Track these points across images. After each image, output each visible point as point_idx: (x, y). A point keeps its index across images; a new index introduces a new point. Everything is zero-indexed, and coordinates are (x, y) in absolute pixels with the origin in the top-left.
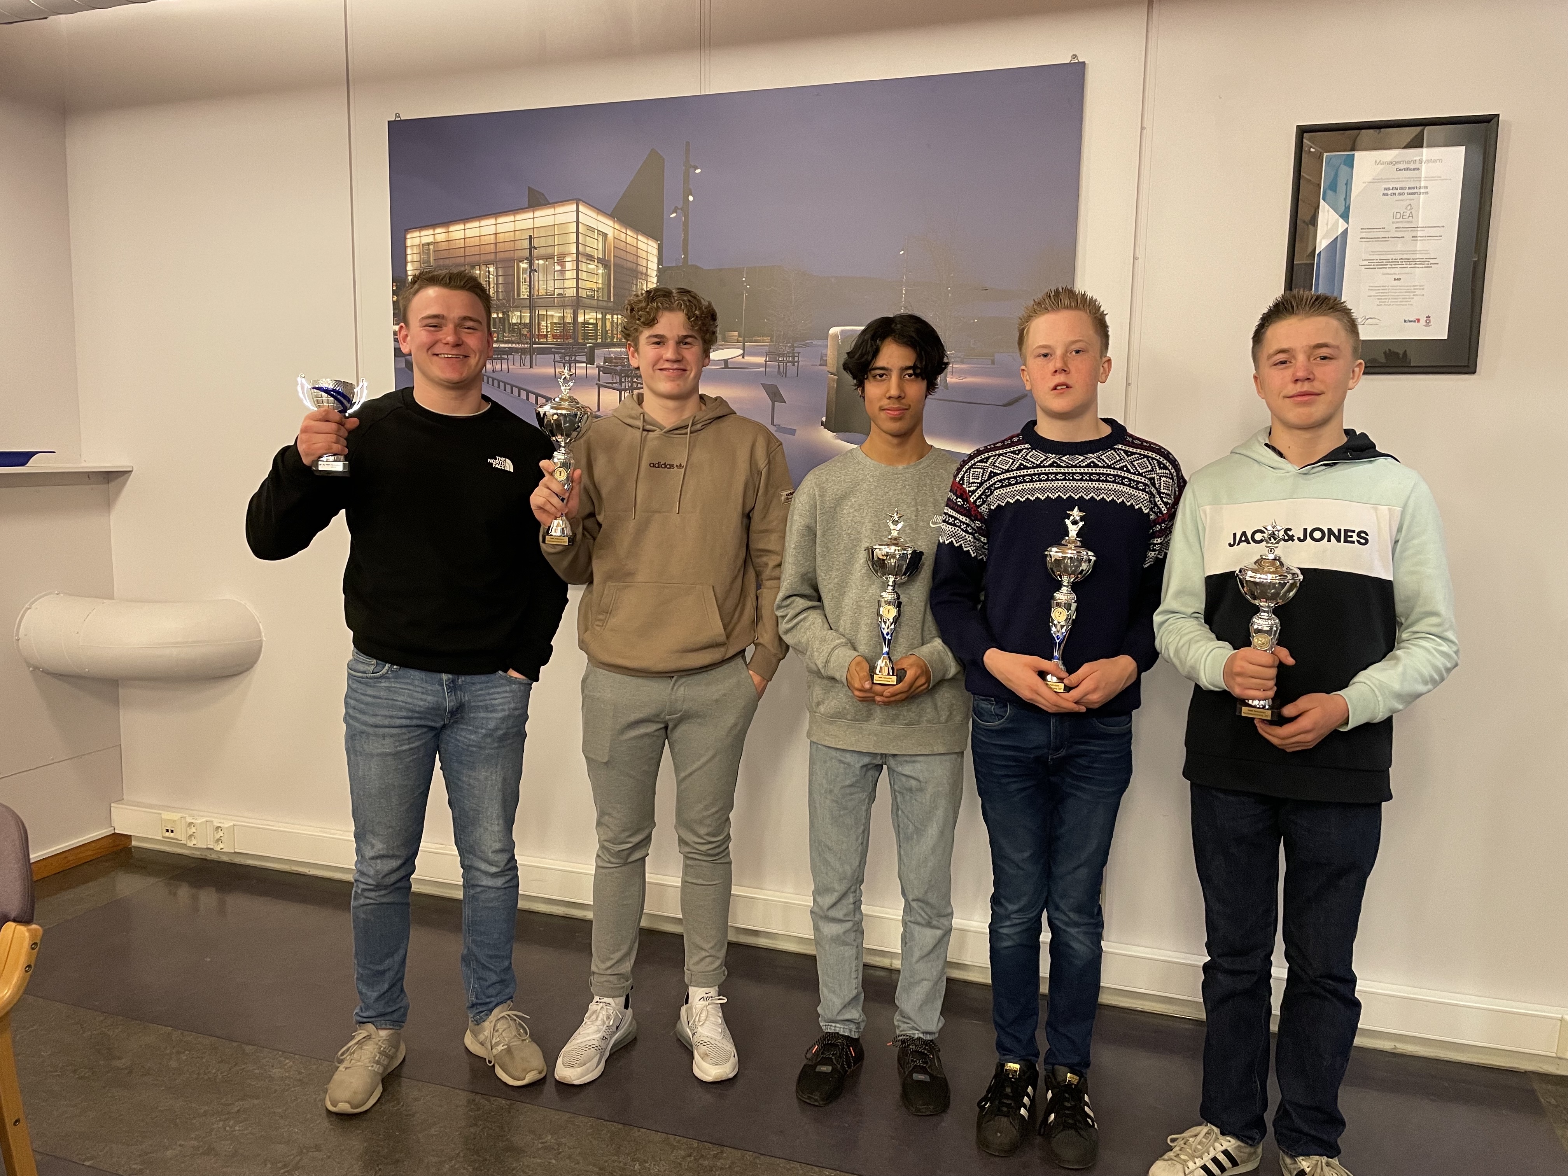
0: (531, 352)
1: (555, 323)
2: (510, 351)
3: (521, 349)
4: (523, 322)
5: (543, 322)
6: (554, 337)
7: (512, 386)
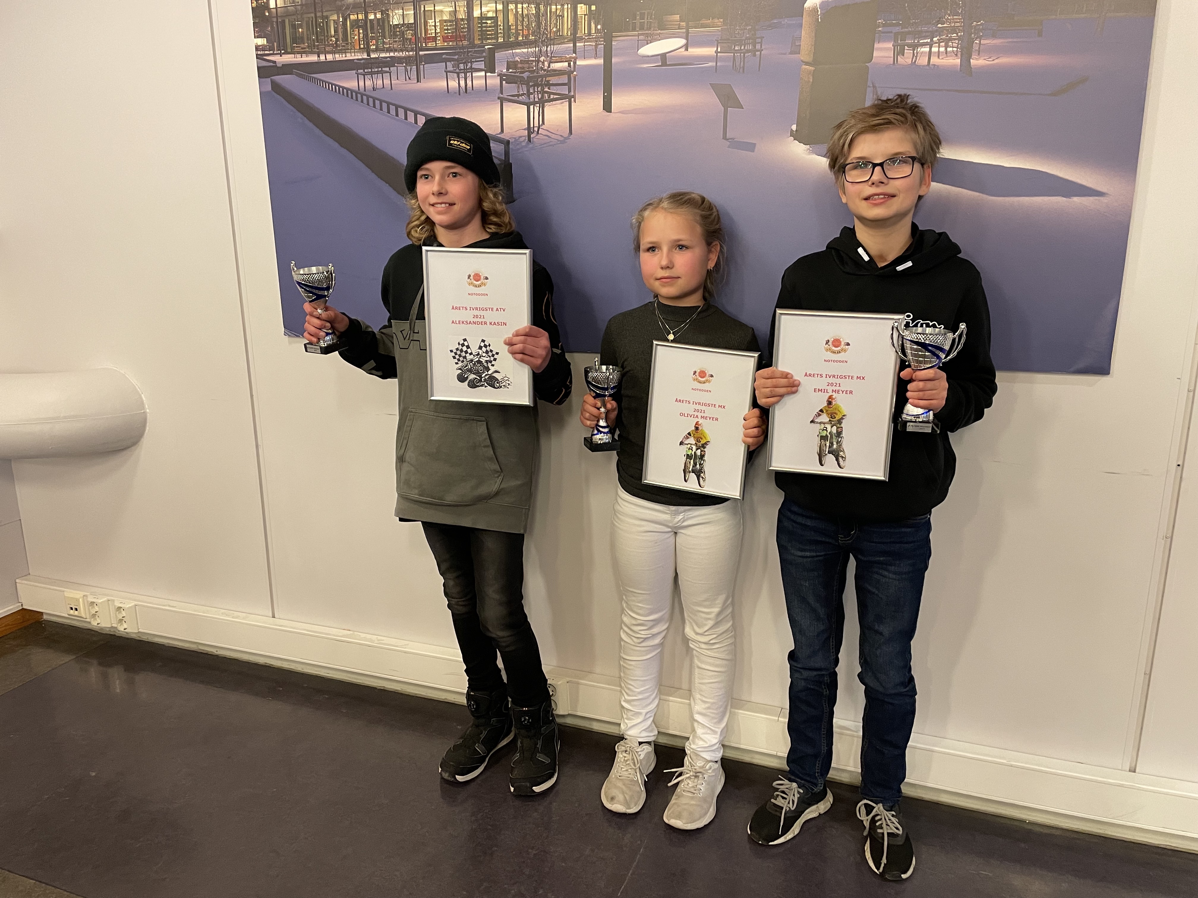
0: (416, 61)
1: (446, 21)
2: (391, 62)
3: (404, 58)
4: (406, 22)
5: (430, 21)
6: (445, 39)
7: (397, 107)
